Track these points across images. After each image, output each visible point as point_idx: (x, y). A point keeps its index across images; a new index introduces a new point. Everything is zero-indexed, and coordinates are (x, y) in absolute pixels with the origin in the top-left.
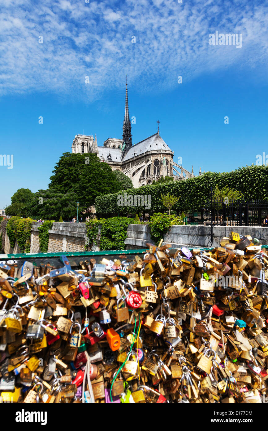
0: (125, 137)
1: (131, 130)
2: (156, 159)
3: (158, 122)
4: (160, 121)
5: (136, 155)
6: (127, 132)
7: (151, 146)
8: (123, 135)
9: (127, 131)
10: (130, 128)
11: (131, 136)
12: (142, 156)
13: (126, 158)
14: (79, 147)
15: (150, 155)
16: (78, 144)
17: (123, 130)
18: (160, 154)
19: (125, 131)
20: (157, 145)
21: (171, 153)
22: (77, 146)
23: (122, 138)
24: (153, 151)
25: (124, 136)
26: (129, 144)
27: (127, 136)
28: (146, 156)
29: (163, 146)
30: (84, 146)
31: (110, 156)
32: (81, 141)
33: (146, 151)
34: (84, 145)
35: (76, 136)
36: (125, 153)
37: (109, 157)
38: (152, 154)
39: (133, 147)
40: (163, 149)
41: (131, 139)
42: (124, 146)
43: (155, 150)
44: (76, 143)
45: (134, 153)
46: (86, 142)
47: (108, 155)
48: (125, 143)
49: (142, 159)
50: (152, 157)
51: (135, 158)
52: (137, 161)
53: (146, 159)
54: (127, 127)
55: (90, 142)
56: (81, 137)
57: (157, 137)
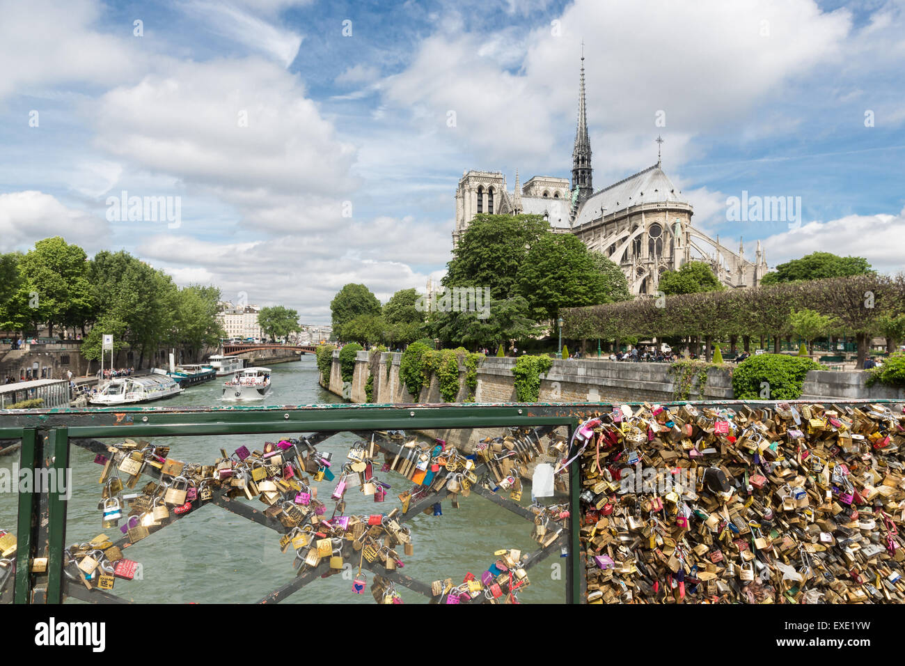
0: (577, 173)
1: (592, 158)
2: (655, 223)
3: (659, 142)
4: (662, 138)
5: (605, 213)
6: (583, 163)
7: (642, 194)
8: (574, 170)
9: (583, 160)
10: (589, 154)
11: (590, 171)
12: (621, 215)
13: (581, 220)
14: (472, 196)
15: (640, 212)
16: (470, 190)
17: (575, 158)
18: (664, 210)
19: (577, 161)
20: (656, 190)
21: (688, 208)
22: (467, 194)
23: (572, 175)
24: (649, 204)
25: (575, 171)
26: (586, 188)
27: (583, 172)
28: (631, 215)
29: (670, 194)
30: (482, 194)
31: (547, 215)
32: (476, 183)
33: (631, 204)
34: (483, 192)
35: (466, 173)
36: (577, 208)
37: (545, 219)
38: (646, 212)
39: (595, 195)
40: (670, 199)
41: (590, 178)
42: (576, 193)
43: (652, 203)
44: (467, 187)
45: (602, 210)
46: (486, 185)
47: (543, 214)
48: (577, 186)
49: (621, 221)
50: (646, 217)
51: (604, 221)
52: (608, 226)
53: (633, 223)
54: (581, 152)
55: (496, 185)
56: (477, 175)
57: (656, 175)
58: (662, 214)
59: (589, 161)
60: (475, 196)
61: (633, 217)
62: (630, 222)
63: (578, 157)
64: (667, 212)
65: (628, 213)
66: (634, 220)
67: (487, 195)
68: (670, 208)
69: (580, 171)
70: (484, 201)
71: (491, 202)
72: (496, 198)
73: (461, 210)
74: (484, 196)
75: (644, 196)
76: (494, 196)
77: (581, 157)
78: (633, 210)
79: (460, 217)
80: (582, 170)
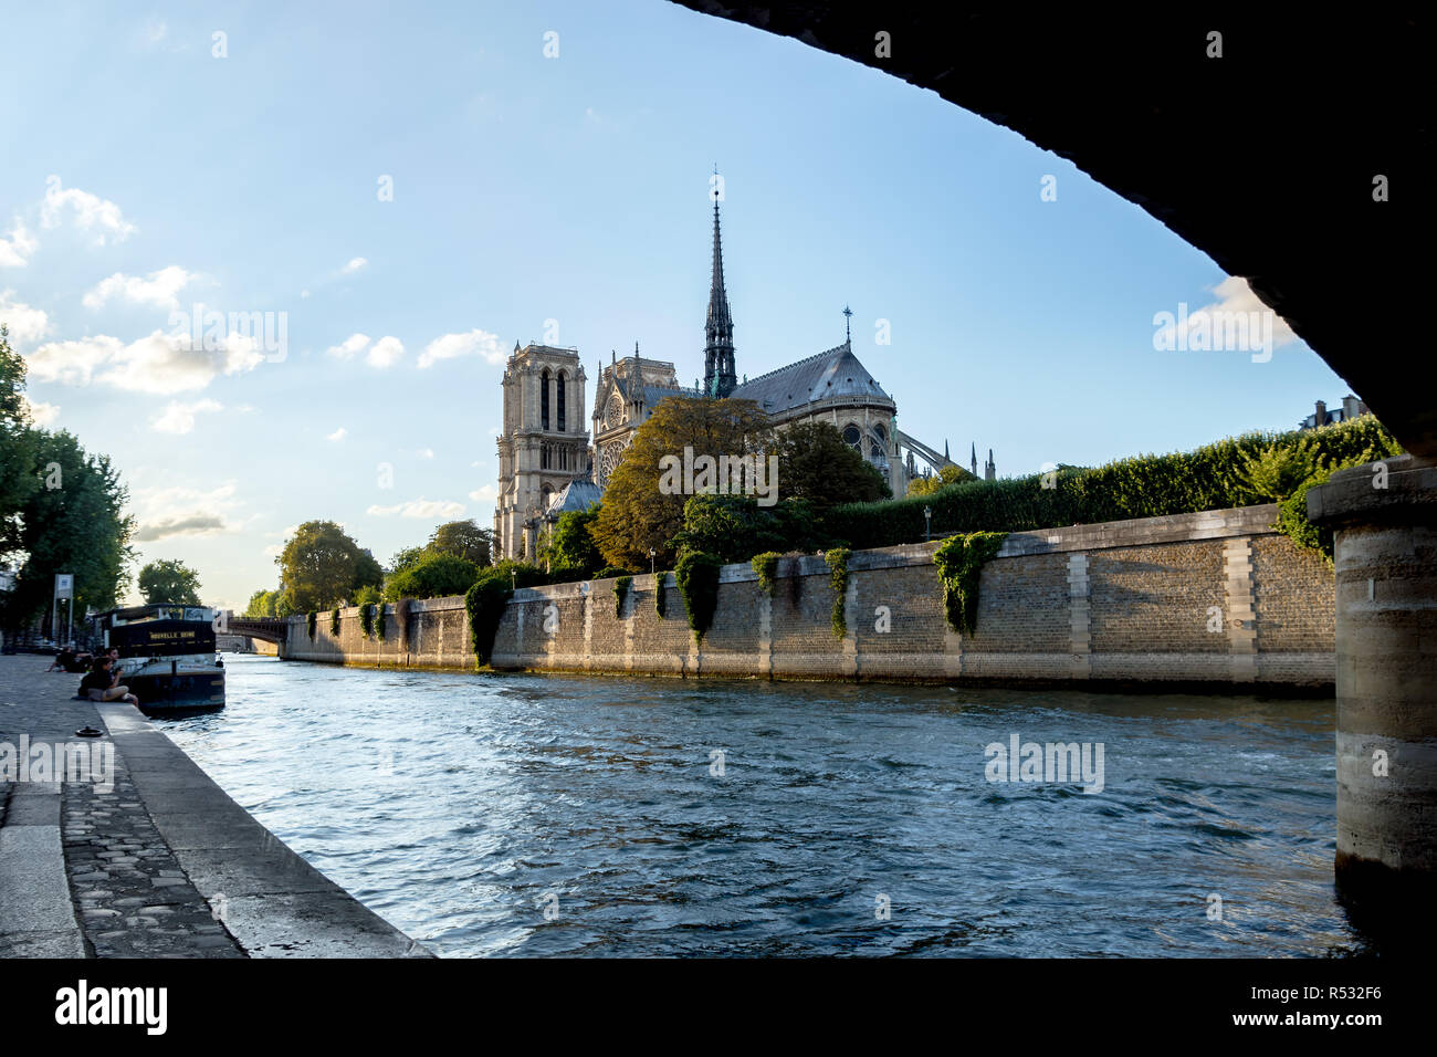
0: (712, 353)
1: (734, 332)
2: (851, 424)
3: (848, 312)
4: (852, 310)
5: (772, 410)
6: (721, 338)
7: (829, 384)
8: (709, 349)
9: (722, 335)
10: (730, 326)
11: (731, 350)
14: (535, 382)
15: (830, 409)
16: (530, 373)
17: (708, 332)
18: (864, 407)
19: (711, 336)
20: (849, 380)
22: (524, 380)
24: (841, 397)
25: (711, 351)
27: (722, 353)
28: (816, 412)
29: (867, 385)
30: (548, 381)
32: (540, 363)
33: (814, 397)
34: (550, 377)
38: (838, 408)
41: (732, 362)
46: (555, 366)
48: (717, 373)
50: (837, 416)
54: (720, 324)
55: (570, 368)
56: (541, 352)
57: (846, 358)
58: (860, 411)
59: (730, 335)
60: (537, 382)
63: (715, 332)
64: (867, 410)
65: (809, 409)
67: (556, 383)
69: (717, 351)
70: (551, 391)
71: (561, 393)
72: (570, 387)
73: (513, 405)
74: (551, 383)
75: (833, 387)
76: (567, 385)
77: (718, 332)
78: (819, 406)
79: (511, 415)
80: (720, 349)
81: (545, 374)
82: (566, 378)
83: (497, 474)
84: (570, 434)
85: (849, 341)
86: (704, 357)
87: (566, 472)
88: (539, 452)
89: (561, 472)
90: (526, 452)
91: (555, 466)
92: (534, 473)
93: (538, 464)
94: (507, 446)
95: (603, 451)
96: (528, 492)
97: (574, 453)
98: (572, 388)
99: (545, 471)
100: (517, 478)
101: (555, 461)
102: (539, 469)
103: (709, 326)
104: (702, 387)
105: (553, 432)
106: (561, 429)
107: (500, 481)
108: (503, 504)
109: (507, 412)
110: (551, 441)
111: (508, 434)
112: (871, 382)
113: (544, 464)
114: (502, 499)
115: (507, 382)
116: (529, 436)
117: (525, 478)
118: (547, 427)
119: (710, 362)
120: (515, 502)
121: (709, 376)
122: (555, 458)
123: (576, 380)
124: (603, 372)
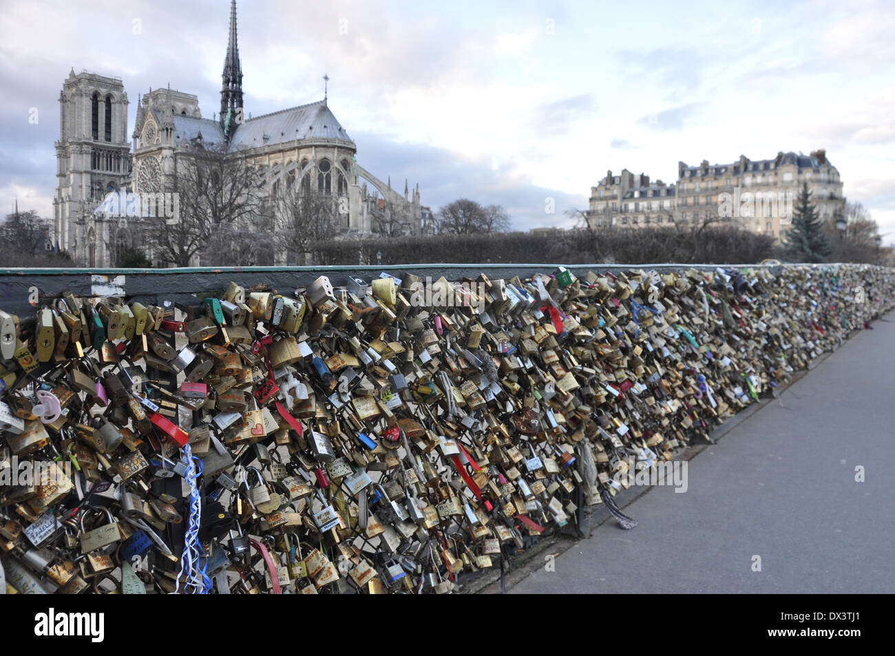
1: (243, 81)
2: (325, 158)
3: (326, 78)
5: (269, 143)
6: (233, 85)
7: (311, 128)
8: (223, 92)
9: (234, 82)
10: (241, 76)
11: (240, 94)
12: (288, 146)
13: (237, 147)
14: (83, 102)
15: (311, 146)
16: (82, 95)
17: (225, 79)
18: (334, 147)
19: (226, 82)
20: (325, 127)
22: (77, 99)
24: (319, 139)
25: (226, 93)
27: (234, 96)
28: (300, 148)
29: (337, 131)
30: (97, 102)
31: (200, 137)
32: (91, 87)
33: (300, 136)
34: (99, 99)
37: (199, 141)
38: (316, 146)
39: (248, 120)
41: (241, 102)
42: (229, 116)
43: (324, 139)
45: (264, 138)
46: (103, 91)
47: (196, 136)
48: (229, 110)
49: (288, 153)
50: (316, 152)
51: (267, 150)
52: (272, 156)
53: (302, 156)
54: (233, 73)
55: (115, 93)
56: (92, 79)
57: (323, 109)
58: (331, 150)
59: (240, 83)
61: (302, 150)
62: (299, 154)
63: (229, 79)
64: (336, 149)
65: (296, 145)
66: (304, 154)
67: (104, 104)
68: (340, 145)
69: (230, 93)
70: (99, 109)
71: (108, 112)
72: (115, 108)
73: (68, 118)
74: (100, 104)
75: (313, 130)
76: (113, 106)
77: (231, 79)
78: (303, 144)
79: (67, 125)
80: (233, 93)
81: (95, 97)
82: (112, 101)
83: (56, 171)
84: (115, 143)
85: (326, 99)
86: (220, 97)
87: (112, 173)
88: (90, 156)
89: (108, 172)
90: (80, 156)
91: (103, 167)
92: (86, 172)
93: (89, 166)
94: (63, 151)
95: (140, 162)
96: (81, 187)
97: (119, 158)
98: (117, 109)
99: (94, 171)
100: (72, 176)
101: (103, 165)
102: (90, 169)
103: (225, 75)
104: (218, 119)
105: (101, 141)
106: (108, 139)
107: (58, 176)
108: (60, 194)
109: (63, 123)
110: (100, 148)
111: (64, 141)
112: (340, 129)
113: (94, 166)
114: (59, 190)
115: (63, 99)
116: (81, 144)
117: (77, 176)
118: (96, 138)
119: (224, 101)
120: (70, 193)
121: (223, 112)
122: (103, 162)
123: (120, 103)
124: (142, 97)
